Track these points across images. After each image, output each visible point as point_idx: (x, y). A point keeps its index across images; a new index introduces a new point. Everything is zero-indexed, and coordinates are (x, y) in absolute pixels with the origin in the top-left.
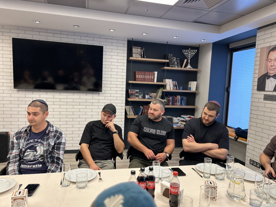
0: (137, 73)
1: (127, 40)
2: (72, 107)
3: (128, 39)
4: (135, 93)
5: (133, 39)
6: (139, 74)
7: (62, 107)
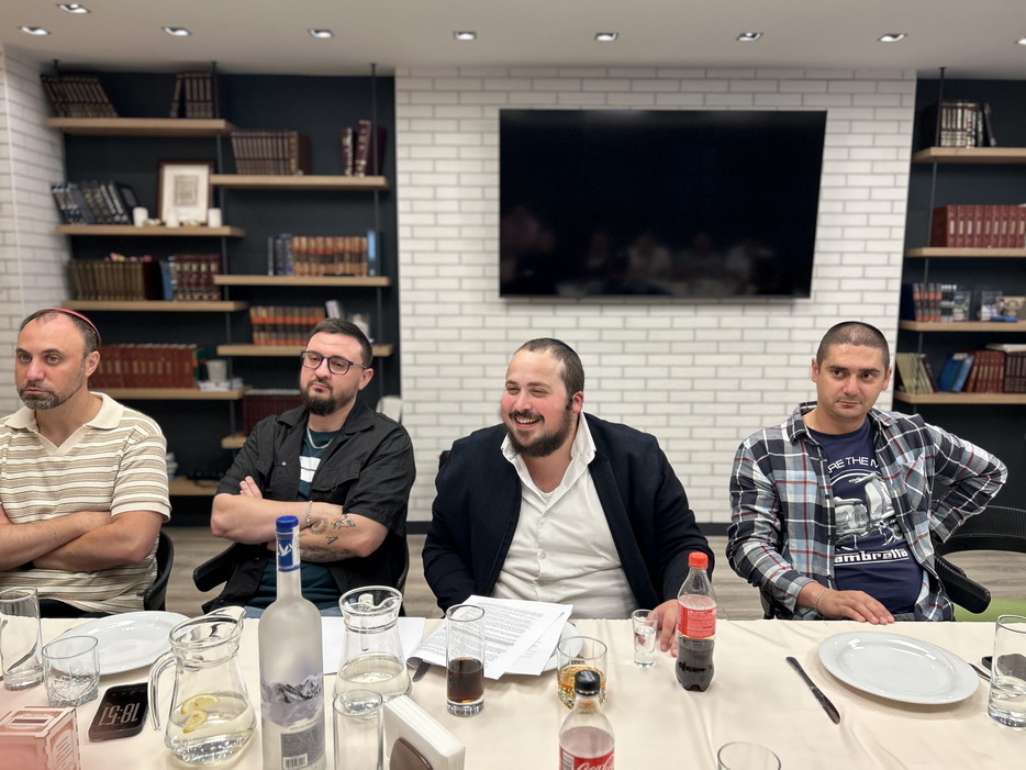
0: (950, 215)
1: (914, 77)
2: (687, 360)
3: (918, 73)
4: (939, 296)
5: (942, 69)
6: (962, 219)
7: (653, 360)
